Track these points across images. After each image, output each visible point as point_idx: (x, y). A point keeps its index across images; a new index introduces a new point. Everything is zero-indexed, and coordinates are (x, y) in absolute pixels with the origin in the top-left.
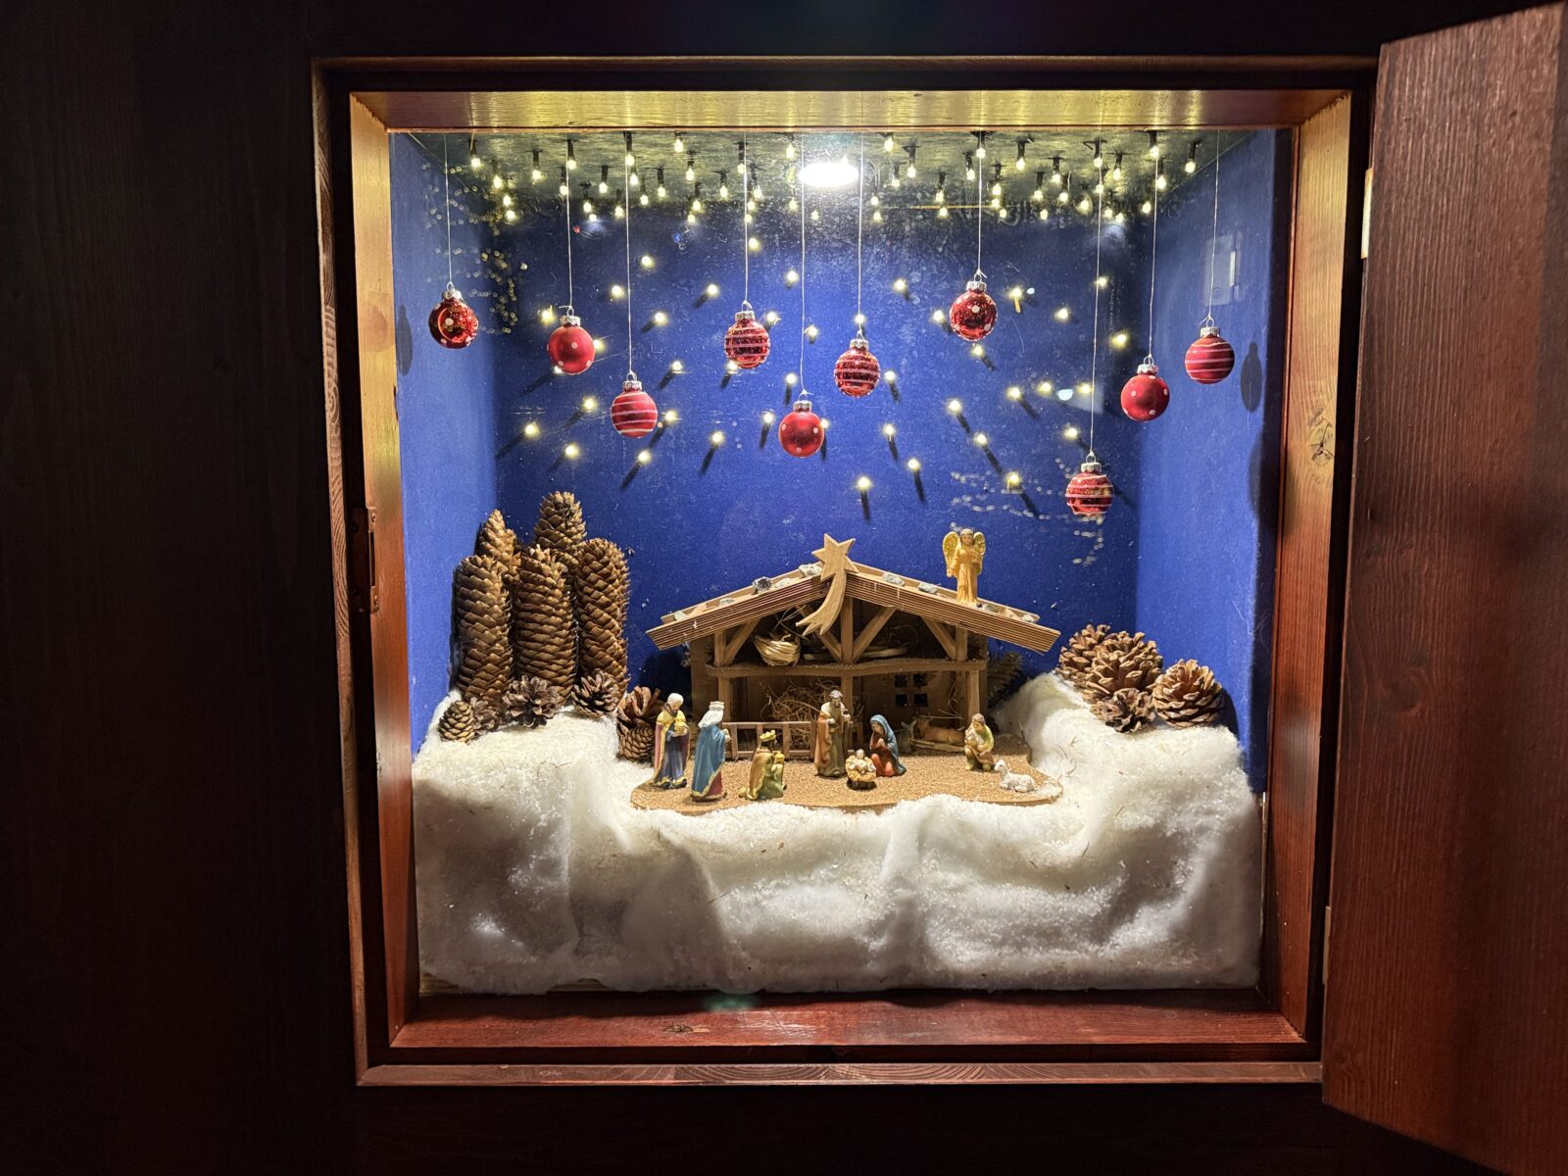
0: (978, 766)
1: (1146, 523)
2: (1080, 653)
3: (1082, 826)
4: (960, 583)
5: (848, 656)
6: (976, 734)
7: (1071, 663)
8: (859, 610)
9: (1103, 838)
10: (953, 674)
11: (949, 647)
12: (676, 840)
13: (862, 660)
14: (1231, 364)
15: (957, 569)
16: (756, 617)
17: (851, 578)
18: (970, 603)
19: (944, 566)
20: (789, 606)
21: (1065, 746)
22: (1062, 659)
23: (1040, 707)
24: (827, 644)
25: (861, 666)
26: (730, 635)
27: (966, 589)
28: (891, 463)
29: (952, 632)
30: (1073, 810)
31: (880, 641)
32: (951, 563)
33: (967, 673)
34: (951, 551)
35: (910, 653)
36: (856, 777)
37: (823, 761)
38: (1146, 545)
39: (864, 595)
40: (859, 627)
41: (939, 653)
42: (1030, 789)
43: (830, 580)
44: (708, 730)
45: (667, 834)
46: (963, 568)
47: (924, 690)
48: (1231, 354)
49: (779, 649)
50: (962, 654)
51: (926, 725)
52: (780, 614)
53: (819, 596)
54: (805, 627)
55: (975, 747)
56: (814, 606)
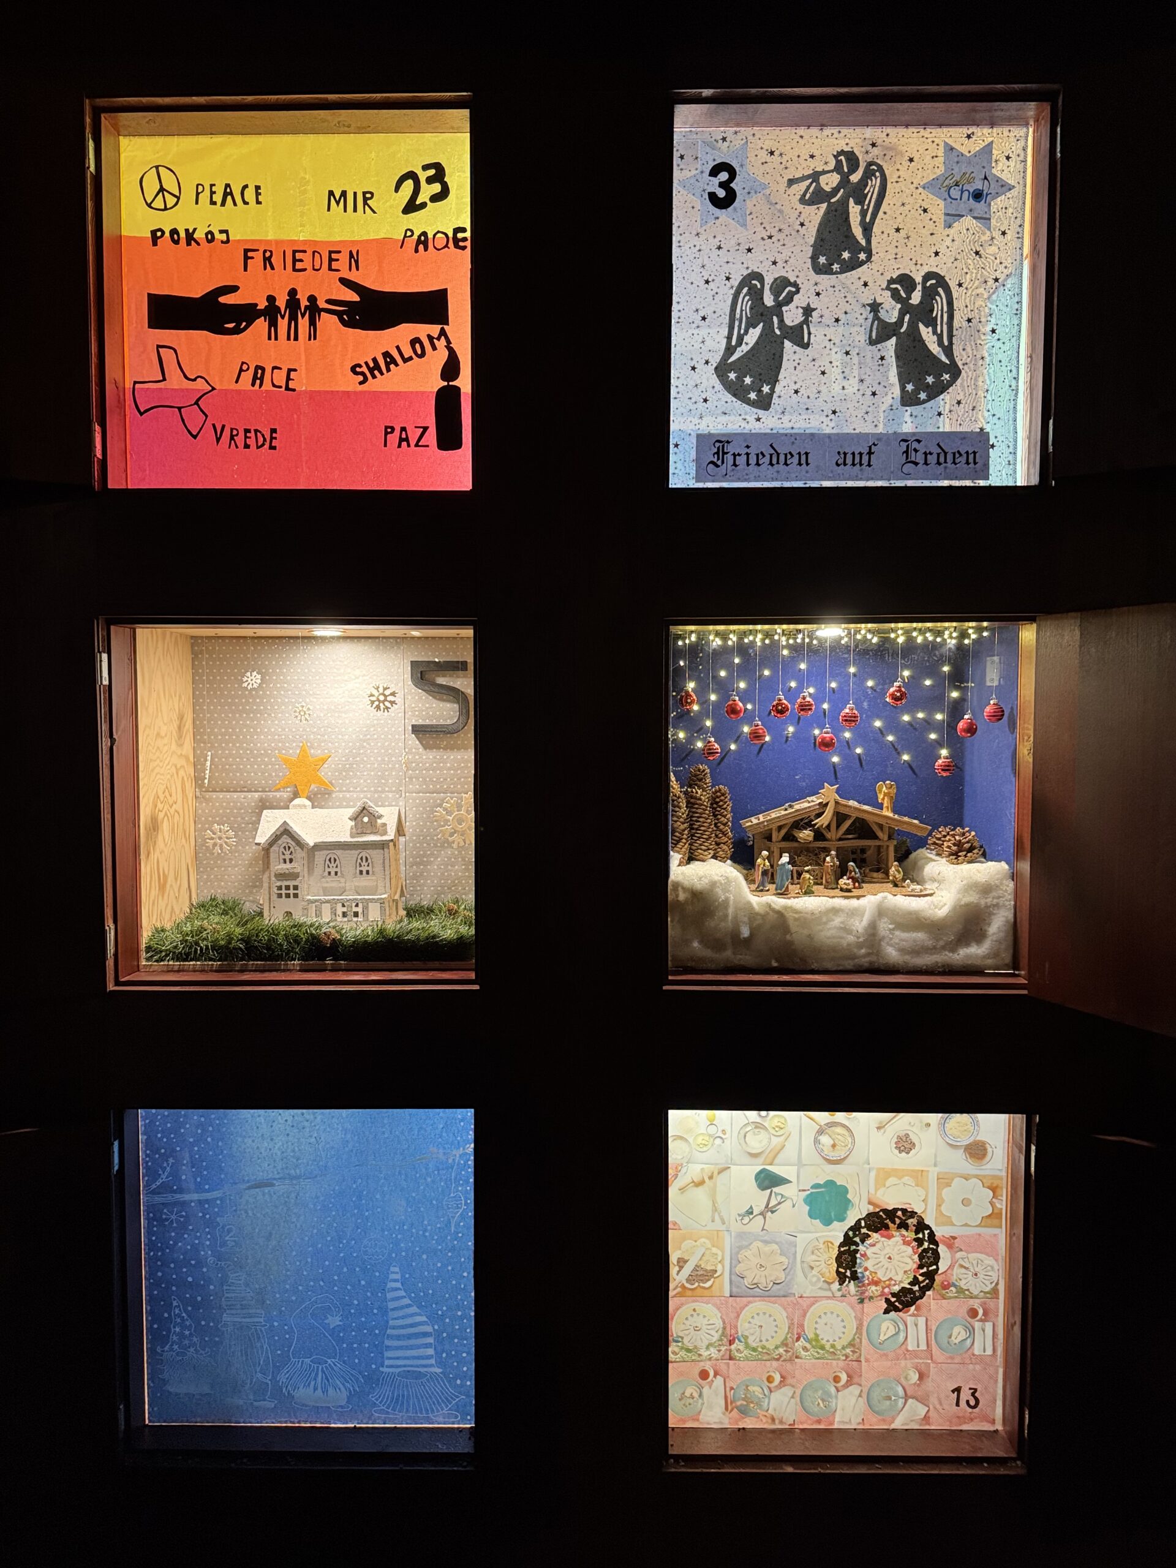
0: (896, 885)
1: (967, 778)
2: (939, 839)
3: (945, 904)
4: (885, 805)
5: (834, 838)
6: (894, 870)
7: (934, 843)
8: (840, 817)
9: (954, 909)
10: (879, 847)
11: (880, 834)
12: (777, 908)
13: (840, 839)
14: (1003, 715)
15: (883, 799)
16: (792, 820)
17: (837, 803)
18: (891, 815)
19: (877, 798)
20: (807, 816)
21: (935, 876)
22: (929, 842)
23: (920, 863)
24: (824, 832)
25: (840, 842)
26: (780, 828)
27: (887, 808)
28: (848, 751)
29: (881, 827)
30: (940, 898)
31: (848, 832)
32: (881, 796)
33: (888, 846)
34: (880, 792)
35: (860, 837)
36: (845, 887)
37: (827, 882)
38: (967, 790)
39: (842, 810)
40: (838, 826)
41: (875, 837)
42: (921, 891)
43: (827, 804)
44: (783, 865)
45: (773, 906)
46: (886, 798)
47: (865, 856)
48: (1003, 711)
49: (806, 835)
50: (886, 838)
51: (867, 871)
52: (802, 820)
53: (822, 810)
54: (815, 824)
55: (895, 877)
56: (819, 815)
